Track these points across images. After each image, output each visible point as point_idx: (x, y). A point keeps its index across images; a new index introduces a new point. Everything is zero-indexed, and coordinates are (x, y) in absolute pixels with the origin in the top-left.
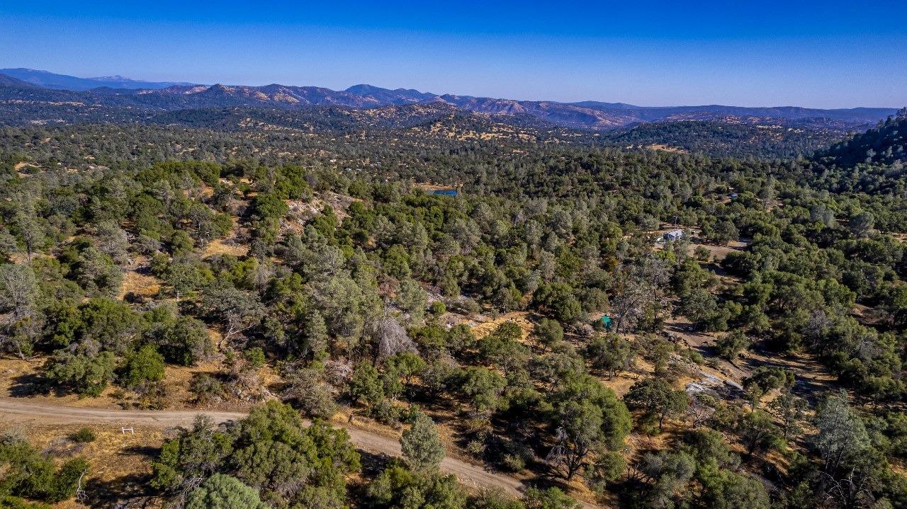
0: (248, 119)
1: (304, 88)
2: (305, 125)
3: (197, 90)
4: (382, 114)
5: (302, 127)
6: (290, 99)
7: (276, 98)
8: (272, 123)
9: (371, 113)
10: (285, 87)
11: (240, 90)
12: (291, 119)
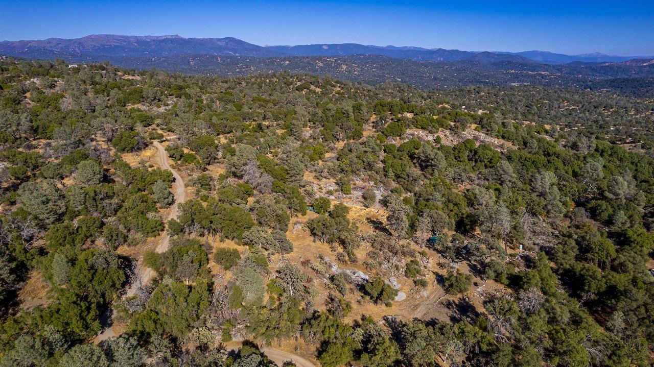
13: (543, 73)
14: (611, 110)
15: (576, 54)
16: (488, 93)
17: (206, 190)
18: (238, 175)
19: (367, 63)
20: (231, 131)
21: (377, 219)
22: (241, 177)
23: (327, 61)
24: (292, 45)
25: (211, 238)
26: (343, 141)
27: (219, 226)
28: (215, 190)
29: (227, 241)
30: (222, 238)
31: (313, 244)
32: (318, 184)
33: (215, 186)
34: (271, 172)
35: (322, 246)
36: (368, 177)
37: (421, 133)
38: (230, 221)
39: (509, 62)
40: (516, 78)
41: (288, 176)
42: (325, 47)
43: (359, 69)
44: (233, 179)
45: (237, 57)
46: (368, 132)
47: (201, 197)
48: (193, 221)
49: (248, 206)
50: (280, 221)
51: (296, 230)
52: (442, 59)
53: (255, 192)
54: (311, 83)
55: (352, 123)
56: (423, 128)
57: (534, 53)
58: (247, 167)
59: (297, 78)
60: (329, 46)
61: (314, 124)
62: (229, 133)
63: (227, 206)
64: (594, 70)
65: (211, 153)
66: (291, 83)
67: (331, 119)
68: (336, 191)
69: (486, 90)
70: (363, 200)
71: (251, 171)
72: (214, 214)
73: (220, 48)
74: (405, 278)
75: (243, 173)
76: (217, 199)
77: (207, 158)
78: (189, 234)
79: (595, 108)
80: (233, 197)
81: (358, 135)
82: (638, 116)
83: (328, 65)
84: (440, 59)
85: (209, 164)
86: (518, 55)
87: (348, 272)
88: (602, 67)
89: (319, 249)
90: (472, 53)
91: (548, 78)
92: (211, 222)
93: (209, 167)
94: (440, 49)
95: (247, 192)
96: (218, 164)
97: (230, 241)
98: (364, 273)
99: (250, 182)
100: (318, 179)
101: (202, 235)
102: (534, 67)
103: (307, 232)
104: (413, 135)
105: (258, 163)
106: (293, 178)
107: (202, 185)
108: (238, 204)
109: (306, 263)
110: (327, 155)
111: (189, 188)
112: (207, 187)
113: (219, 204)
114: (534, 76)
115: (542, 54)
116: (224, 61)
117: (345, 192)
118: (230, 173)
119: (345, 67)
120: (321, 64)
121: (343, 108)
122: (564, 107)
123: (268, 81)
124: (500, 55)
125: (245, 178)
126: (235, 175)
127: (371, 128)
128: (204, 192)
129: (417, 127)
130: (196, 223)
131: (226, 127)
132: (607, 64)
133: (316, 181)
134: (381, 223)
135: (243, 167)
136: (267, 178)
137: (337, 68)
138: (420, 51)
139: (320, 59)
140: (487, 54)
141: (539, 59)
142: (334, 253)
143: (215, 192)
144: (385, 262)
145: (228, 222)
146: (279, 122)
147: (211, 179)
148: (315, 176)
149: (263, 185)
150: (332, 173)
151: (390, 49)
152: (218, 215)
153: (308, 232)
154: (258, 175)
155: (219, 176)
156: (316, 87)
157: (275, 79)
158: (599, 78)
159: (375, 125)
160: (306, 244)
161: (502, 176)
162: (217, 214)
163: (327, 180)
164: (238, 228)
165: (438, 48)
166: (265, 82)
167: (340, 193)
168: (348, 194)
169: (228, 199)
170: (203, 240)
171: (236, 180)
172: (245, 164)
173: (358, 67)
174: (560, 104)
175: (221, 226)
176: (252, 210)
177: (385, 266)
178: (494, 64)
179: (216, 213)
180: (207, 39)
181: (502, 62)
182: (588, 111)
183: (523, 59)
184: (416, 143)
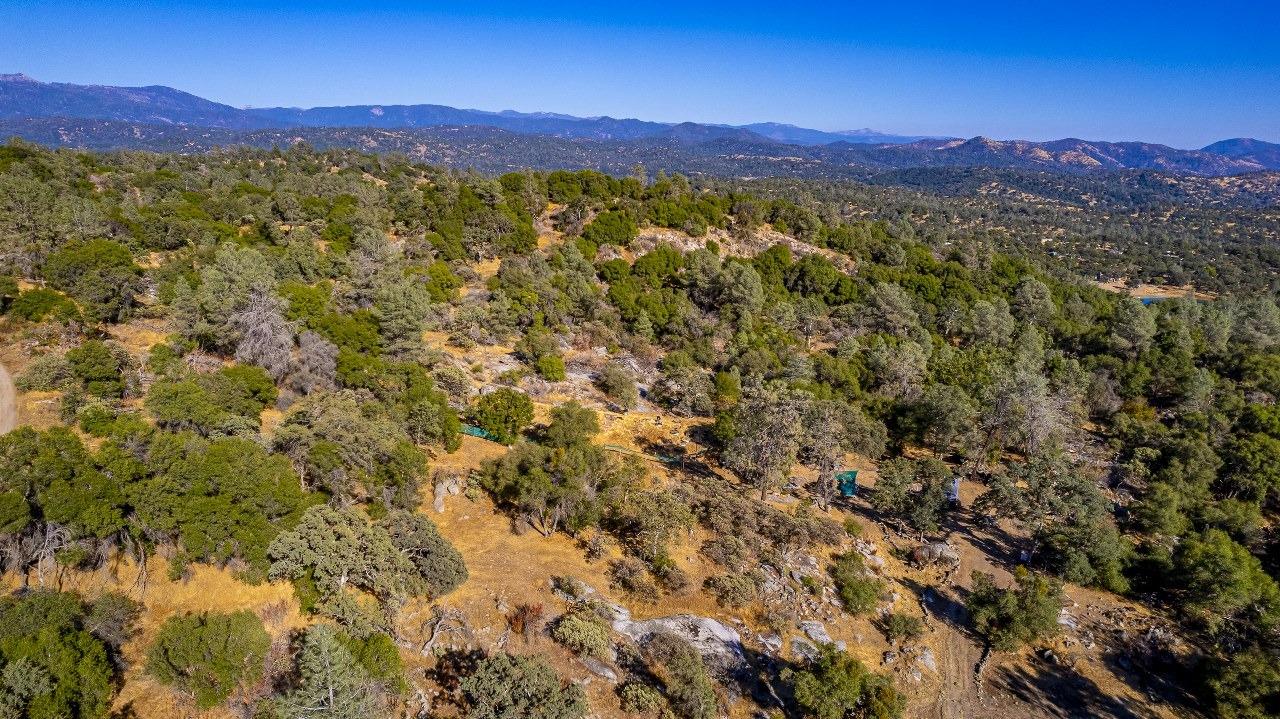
0: (994, 184)
1: (1120, 145)
2: (1084, 197)
3: (953, 144)
4: (1248, 186)
5: (1078, 200)
6: (1087, 160)
7: (1063, 159)
8: (1032, 191)
9: (1224, 183)
10: (1087, 142)
11: (1010, 147)
12: (1062, 188)
13: (792, 159)
14: (924, 217)
15: (836, 131)
16: (716, 190)
17: (104, 395)
18: (219, 343)
19: (469, 141)
20: (183, 243)
21: (665, 441)
22: (228, 350)
23: (384, 136)
24: (306, 106)
25: (130, 567)
26: (490, 259)
27: (166, 522)
28: (140, 395)
29: (201, 571)
30: (176, 563)
31: (514, 540)
32: (466, 360)
33: (138, 383)
34: (325, 328)
35: (548, 547)
36: (588, 337)
37: (668, 236)
38: (209, 495)
39: (732, 142)
40: (747, 167)
41: (381, 339)
42: (377, 112)
43: (452, 153)
44: (203, 358)
45: (181, 127)
46: (547, 238)
47: (87, 419)
48: (36, 512)
49: (266, 437)
50: (391, 477)
51: (445, 499)
52: (609, 136)
53: (282, 393)
54: (363, 169)
55: (506, 216)
56: (672, 226)
57: (769, 126)
58: (249, 317)
59: (330, 159)
60: (384, 108)
61: (407, 224)
62: (173, 247)
63: (192, 441)
64: (868, 156)
65: (120, 286)
66: (318, 169)
67: (449, 211)
68: (521, 374)
69: (711, 183)
70: (601, 394)
71: (265, 327)
72: (136, 478)
73: (138, 109)
74: (845, 616)
75: (236, 334)
76: (150, 421)
77: (107, 300)
78: (26, 570)
79: (899, 213)
80: (211, 408)
81: (523, 243)
82: (966, 227)
83: (387, 144)
84: (606, 136)
85: (114, 320)
86: (744, 130)
87: (672, 627)
88: (881, 151)
89: (544, 559)
90: (663, 126)
91: (801, 167)
92: (127, 510)
93: (112, 330)
94: (604, 118)
95: (255, 393)
96: (147, 321)
97: (213, 570)
98: (721, 621)
99: (261, 361)
100: (461, 345)
101: (88, 563)
102: (773, 149)
103: (482, 501)
104: (654, 240)
105: (285, 303)
106: (400, 343)
107: (87, 380)
108: (230, 433)
109: (520, 619)
110: (464, 291)
111: (35, 394)
112: (109, 386)
113: (157, 436)
114: (779, 165)
115: (784, 129)
116: (149, 136)
117: (550, 375)
118: (190, 338)
119: (423, 149)
120: (373, 144)
121: (475, 187)
122: (850, 212)
123: (262, 164)
124: (712, 128)
125: (245, 351)
126: (209, 345)
127: (550, 229)
128: (94, 403)
129: (658, 224)
130: (50, 524)
131: (166, 230)
132: (886, 147)
133: (458, 353)
134: (680, 451)
135: (234, 317)
136: (318, 346)
137: (408, 150)
138: (569, 121)
139: (370, 133)
140: (689, 126)
141: (779, 137)
142: (595, 564)
143: (140, 402)
144: (766, 572)
145: (205, 499)
146: (316, 222)
147: (124, 363)
148: (451, 339)
149: (306, 369)
150: (494, 329)
151: (510, 117)
152: (157, 479)
153: (485, 502)
154: (286, 338)
155: (152, 351)
156: (375, 175)
157: (279, 161)
158: (881, 169)
159: (560, 222)
160: (491, 545)
161: (889, 317)
162: (150, 476)
163: (488, 349)
164: (244, 518)
165: (600, 115)
166: (256, 166)
167: (534, 379)
168: (556, 380)
169: (192, 416)
170: (92, 585)
171: (215, 360)
172: (240, 307)
173: (451, 148)
174: (843, 205)
175: (171, 522)
176: (281, 447)
177: (772, 585)
178: (706, 145)
179: (146, 470)
180: (103, 87)
181: (721, 140)
182: (890, 218)
183: (753, 135)
184: (669, 256)
